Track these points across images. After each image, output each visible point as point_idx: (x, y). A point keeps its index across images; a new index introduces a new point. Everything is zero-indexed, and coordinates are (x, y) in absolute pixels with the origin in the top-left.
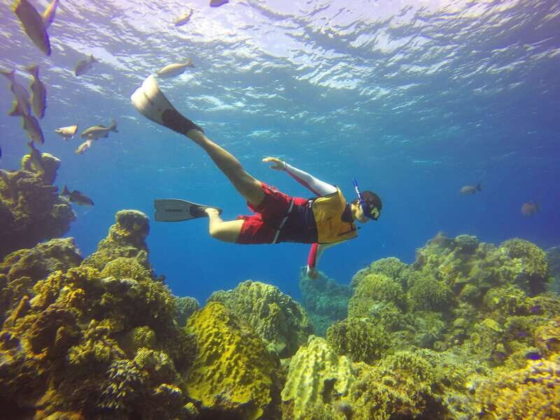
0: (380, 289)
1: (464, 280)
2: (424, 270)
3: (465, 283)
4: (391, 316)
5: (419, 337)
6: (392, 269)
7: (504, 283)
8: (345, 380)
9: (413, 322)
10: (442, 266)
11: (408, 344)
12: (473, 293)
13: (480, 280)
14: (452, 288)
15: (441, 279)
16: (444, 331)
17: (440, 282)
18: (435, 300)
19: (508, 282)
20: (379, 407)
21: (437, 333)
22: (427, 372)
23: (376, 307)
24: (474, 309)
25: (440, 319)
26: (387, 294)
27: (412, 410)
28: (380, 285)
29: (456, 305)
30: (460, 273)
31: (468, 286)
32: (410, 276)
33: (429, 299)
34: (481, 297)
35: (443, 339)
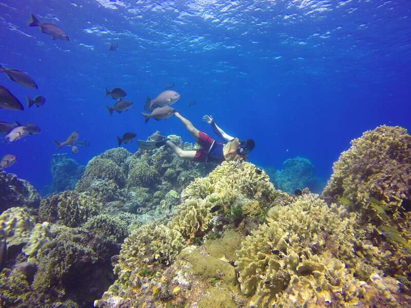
0: (104, 170)
1: (167, 165)
2: (142, 158)
3: (168, 168)
4: (107, 190)
5: (128, 205)
6: (120, 156)
7: (191, 168)
8: (36, 243)
9: (127, 195)
10: (154, 155)
11: (118, 211)
12: (172, 174)
13: (177, 166)
14: (159, 171)
15: (152, 164)
16: (148, 200)
17: (151, 167)
18: (145, 179)
19: (193, 168)
20: (62, 260)
21: (141, 202)
22: (117, 228)
23: (98, 183)
24: (171, 185)
25: (147, 193)
26: (109, 175)
27: (92, 258)
28: (104, 167)
29: (160, 183)
30: (165, 161)
31: (169, 169)
32: (131, 162)
33: (141, 178)
34: (176, 177)
35: (144, 206)
